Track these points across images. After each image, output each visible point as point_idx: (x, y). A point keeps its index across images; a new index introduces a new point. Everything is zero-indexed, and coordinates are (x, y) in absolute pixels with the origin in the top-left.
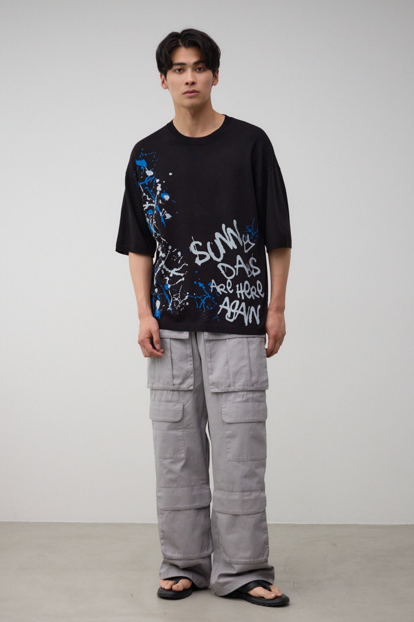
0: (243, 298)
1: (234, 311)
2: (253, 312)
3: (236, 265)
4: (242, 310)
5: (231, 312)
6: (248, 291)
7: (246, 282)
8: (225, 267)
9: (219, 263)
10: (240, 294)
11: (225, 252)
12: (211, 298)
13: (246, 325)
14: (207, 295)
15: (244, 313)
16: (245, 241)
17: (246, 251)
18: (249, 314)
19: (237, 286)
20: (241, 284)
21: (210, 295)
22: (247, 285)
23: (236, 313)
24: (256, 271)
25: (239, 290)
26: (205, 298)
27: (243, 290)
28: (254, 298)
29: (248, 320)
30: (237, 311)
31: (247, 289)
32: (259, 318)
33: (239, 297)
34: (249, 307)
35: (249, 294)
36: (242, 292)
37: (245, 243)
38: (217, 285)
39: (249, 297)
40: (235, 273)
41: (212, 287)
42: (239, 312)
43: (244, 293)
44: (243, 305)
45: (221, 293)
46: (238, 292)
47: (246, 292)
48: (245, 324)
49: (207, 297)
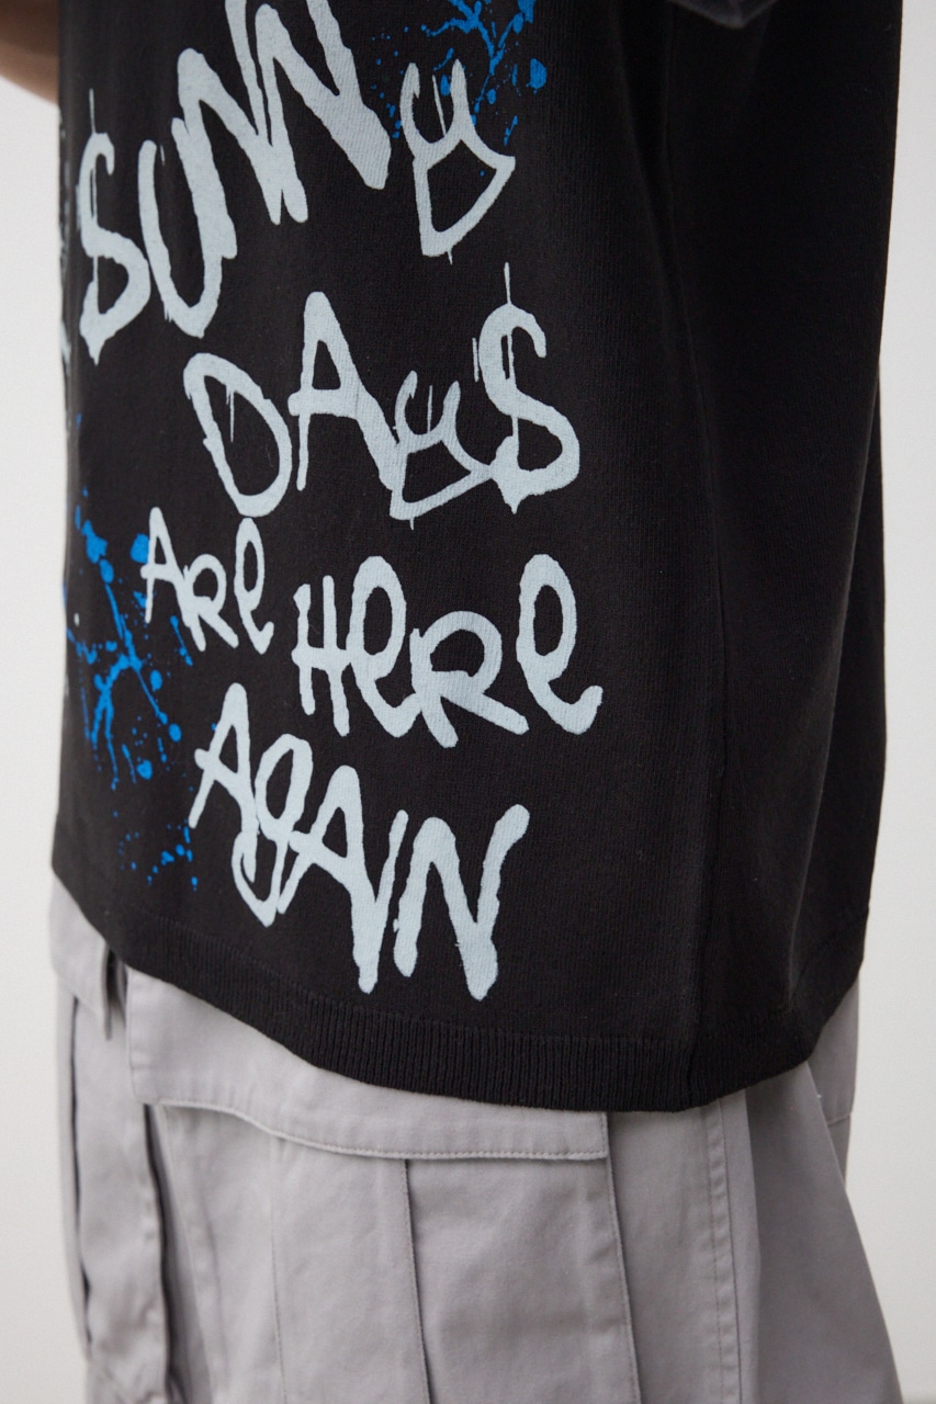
0: (342, 722)
1: (281, 831)
2: (434, 879)
3: (297, 387)
4: (336, 839)
5: (261, 837)
6: (385, 662)
7: (376, 573)
8: (230, 391)
9: (194, 346)
10: (320, 679)
11: (231, 253)
12: (146, 671)
13: (368, 981)
14: (123, 649)
15: (349, 870)
16: (432, 133)
17: (436, 243)
18: (399, 887)
19: (303, 597)
20: (328, 583)
21: (140, 655)
22: (379, 600)
23: (291, 856)
24: (537, 449)
25: (316, 640)
26: (114, 673)
27: (341, 644)
28: (446, 735)
29: (390, 937)
30: (299, 841)
31: (375, 642)
32: (497, 937)
33: (309, 705)
34: (402, 818)
35: (396, 686)
36: (330, 659)
37: (426, 155)
38: (184, 561)
39: (395, 721)
40: (292, 467)
41: (151, 572)
42: (312, 850)
43: (348, 676)
44: (345, 788)
45: (201, 643)
46: (305, 657)
47: (373, 668)
48: (354, 971)
49: (123, 663)
